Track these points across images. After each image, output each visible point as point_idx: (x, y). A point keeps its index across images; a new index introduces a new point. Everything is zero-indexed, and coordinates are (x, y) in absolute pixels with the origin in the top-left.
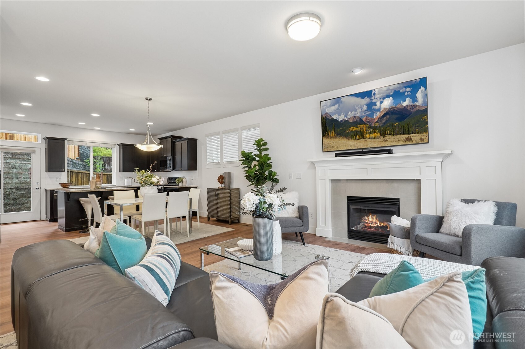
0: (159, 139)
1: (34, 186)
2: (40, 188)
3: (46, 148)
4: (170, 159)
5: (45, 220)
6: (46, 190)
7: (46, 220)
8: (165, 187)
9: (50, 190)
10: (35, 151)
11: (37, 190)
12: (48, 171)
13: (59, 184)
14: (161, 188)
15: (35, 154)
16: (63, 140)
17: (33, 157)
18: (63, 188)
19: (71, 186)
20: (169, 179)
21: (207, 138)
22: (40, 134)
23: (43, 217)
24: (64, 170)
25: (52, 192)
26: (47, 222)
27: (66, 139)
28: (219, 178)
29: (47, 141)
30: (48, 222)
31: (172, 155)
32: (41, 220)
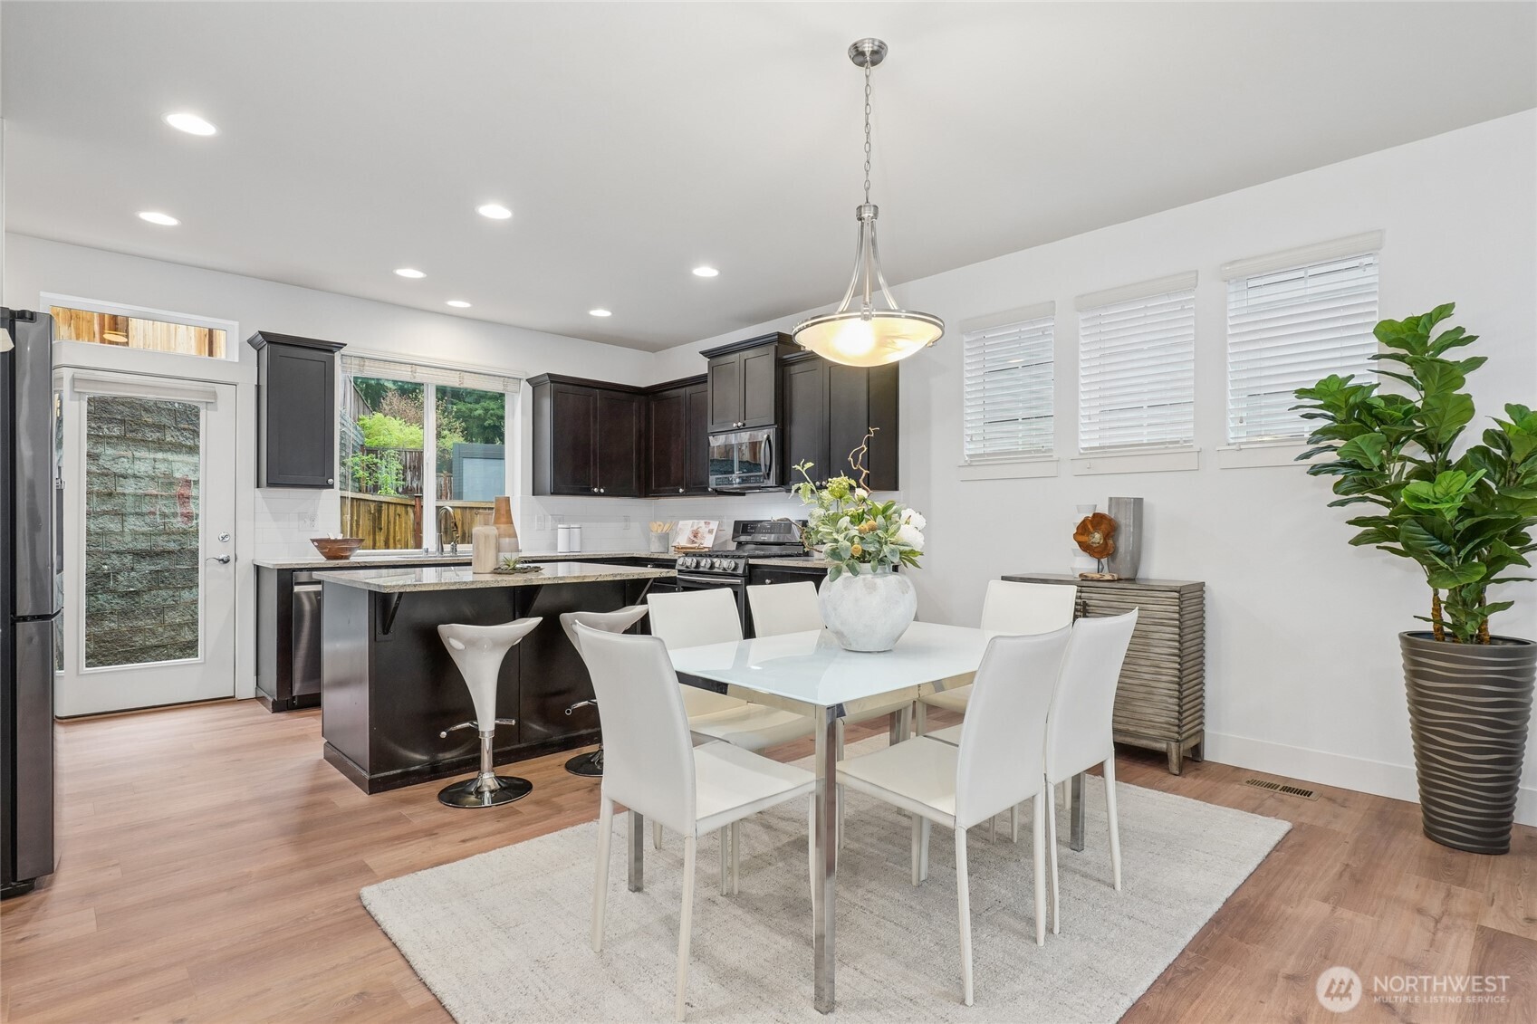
0: (704, 353)
1: (209, 548)
2: (232, 559)
3: (258, 387)
4: (768, 438)
5: (254, 696)
6: (258, 569)
7: (259, 699)
8: (752, 561)
9: (278, 569)
10: (215, 394)
11: (222, 568)
12: (270, 485)
13: (313, 541)
14: (735, 569)
15: (216, 410)
16: (329, 348)
17: (207, 421)
18: (329, 558)
19: (358, 551)
20: (743, 528)
21: (966, 339)
22: (236, 324)
23: (247, 688)
24: (330, 480)
25: (287, 577)
26: (260, 707)
27: (342, 345)
28: (1083, 529)
29: (265, 352)
30: (264, 712)
31: (776, 423)
32: (238, 696)
